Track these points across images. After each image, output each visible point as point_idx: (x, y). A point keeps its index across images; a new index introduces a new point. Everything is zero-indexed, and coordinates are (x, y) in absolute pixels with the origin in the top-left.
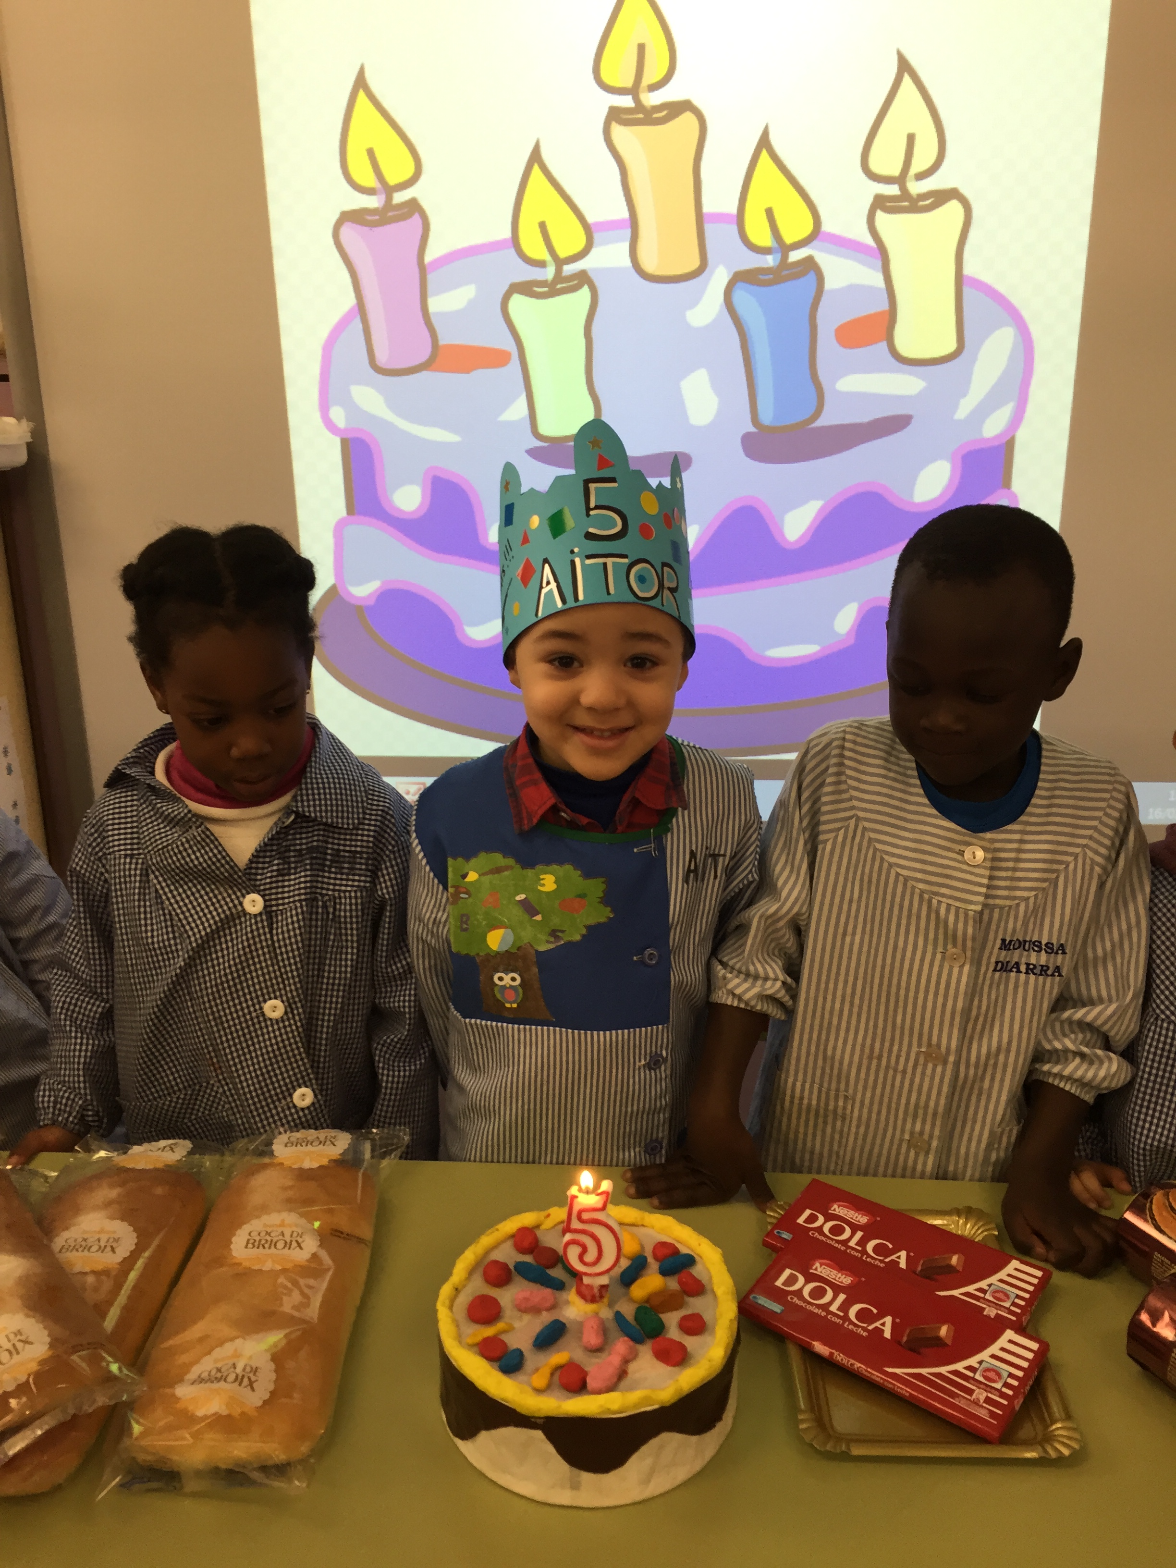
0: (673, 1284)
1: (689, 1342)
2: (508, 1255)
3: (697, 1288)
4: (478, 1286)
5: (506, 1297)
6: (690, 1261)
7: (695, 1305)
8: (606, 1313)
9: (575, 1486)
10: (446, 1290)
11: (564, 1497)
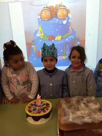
0: (47, 106)
1: (46, 111)
2: (33, 103)
3: (49, 107)
4: (30, 106)
5: (32, 107)
6: (49, 104)
7: (48, 108)
8: (40, 108)
9: (35, 122)
10: (27, 106)
11: (34, 124)
